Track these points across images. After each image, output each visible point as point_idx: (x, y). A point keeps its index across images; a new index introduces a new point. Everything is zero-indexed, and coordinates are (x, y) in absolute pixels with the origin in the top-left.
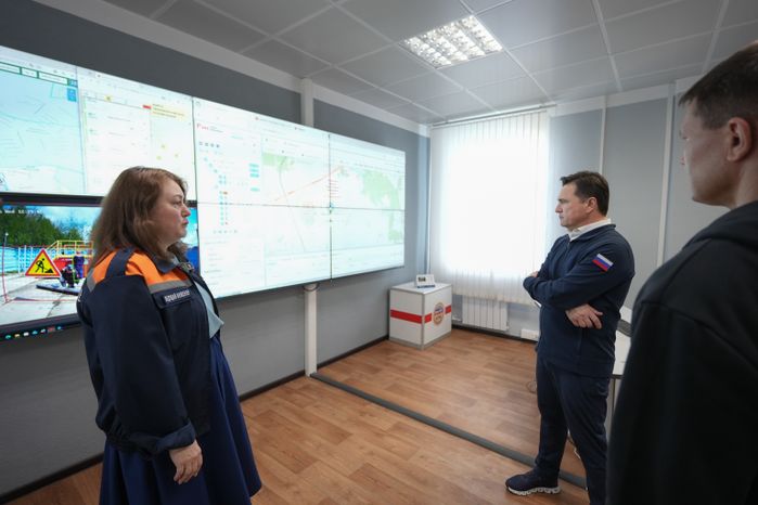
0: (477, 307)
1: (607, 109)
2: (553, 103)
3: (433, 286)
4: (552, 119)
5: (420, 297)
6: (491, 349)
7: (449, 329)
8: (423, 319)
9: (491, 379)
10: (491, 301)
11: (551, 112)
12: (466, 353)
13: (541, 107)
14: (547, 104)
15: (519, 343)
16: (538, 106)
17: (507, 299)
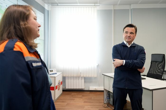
0: (72, 80)
1: (114, 10)
2: (98, 5)
3: (56, 73)
4: (97, 10)
5: (54, 78)
6: (81, 96)
7: (62, 92)
8: (55, 88)
9: (89, 106)
10: (78, 77)
11: (98, 8)
12: (74, 100)
13: (95, 5)
14: (96, 5)
15: (89, 92)
16: (94, 5)
17: (85, 76)
